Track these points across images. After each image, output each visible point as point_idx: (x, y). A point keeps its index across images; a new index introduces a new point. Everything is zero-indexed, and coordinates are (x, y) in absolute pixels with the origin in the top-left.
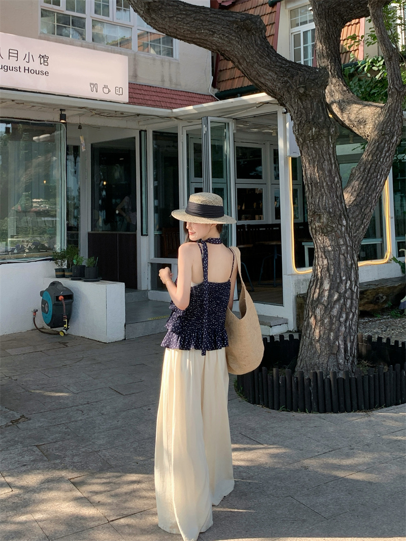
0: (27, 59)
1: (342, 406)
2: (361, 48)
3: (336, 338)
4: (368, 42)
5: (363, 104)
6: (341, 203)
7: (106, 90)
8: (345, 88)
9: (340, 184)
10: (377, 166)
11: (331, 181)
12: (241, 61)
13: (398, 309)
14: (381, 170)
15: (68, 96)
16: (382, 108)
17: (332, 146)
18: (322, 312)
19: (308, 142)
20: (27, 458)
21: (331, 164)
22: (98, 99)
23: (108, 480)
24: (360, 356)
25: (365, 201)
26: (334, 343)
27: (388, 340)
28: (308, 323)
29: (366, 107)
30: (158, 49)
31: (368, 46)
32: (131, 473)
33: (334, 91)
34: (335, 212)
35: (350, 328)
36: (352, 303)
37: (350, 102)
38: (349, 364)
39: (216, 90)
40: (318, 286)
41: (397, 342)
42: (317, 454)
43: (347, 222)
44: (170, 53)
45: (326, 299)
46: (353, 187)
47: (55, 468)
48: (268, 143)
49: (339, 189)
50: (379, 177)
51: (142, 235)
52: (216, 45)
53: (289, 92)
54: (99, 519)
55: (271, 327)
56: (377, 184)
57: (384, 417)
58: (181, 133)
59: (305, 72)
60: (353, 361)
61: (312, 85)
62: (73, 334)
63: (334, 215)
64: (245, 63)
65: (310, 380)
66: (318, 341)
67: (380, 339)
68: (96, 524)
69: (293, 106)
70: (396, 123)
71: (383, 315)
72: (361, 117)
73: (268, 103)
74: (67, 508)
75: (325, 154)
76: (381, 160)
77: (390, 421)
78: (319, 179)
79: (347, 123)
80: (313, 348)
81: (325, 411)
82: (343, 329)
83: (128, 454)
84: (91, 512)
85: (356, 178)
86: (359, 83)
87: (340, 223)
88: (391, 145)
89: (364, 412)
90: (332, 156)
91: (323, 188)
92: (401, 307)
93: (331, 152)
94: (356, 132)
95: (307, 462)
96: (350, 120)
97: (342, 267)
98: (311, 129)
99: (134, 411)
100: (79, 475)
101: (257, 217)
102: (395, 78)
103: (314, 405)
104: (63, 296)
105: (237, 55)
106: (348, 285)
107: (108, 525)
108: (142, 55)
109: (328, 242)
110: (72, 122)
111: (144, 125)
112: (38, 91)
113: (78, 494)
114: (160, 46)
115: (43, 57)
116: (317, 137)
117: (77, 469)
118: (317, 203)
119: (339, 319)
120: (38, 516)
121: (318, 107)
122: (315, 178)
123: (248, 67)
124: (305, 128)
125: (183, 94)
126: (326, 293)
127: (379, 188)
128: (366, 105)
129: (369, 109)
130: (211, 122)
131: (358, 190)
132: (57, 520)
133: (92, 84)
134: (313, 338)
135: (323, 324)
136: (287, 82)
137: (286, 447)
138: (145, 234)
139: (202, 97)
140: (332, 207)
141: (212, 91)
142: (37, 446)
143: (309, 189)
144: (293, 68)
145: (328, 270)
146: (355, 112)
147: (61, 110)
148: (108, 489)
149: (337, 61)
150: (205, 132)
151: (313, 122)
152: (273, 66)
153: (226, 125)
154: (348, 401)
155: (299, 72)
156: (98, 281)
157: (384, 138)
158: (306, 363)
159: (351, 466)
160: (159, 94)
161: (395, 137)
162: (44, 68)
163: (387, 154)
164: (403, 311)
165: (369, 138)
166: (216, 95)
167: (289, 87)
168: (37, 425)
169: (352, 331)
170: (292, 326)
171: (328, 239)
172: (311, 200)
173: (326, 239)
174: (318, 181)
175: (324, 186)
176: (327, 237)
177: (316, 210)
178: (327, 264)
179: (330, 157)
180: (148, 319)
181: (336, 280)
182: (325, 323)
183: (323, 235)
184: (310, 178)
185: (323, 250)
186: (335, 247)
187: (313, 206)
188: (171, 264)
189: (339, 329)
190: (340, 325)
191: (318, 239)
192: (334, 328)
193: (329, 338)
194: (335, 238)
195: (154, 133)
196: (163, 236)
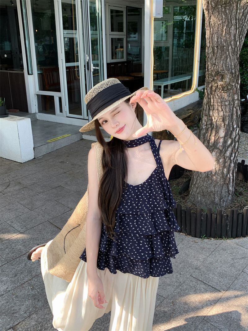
3: (228, 172)
18: (218, 154)
26: (227, 175)
40: (214, 134)
45: (221, 144)
66: (214, 175)
82: (232, 165)
87: (238, 82)
97: (234, 117)
106: (237, 131)
118: (221, 64)
119: (230, 158)
126: (222, 140)
135: (218, 163)
138: (31, 73)
140: (234, 69)
145: (224, 120)
171: (226, 96)
172: (214, 61)
173: (225, 95)
174: (225, 44)
175: (229, 50)
176: (226, 94)
177: (219, 70)
178: (223, 116)
179: (236, 22)
180: (48, 141)
181: (230, 129)
182: (220, 162)
183: (222, 92)
184: (217, 41)
185: (220, 104)
186: (231, 102)
187: (216, 67)
188: (54, 96)
189: (230, 166)
190: (231, 162)
191: (216, 95)
192: (227, 165)
193: (223, 173)
194: (232, 94)
196: (43, 74)
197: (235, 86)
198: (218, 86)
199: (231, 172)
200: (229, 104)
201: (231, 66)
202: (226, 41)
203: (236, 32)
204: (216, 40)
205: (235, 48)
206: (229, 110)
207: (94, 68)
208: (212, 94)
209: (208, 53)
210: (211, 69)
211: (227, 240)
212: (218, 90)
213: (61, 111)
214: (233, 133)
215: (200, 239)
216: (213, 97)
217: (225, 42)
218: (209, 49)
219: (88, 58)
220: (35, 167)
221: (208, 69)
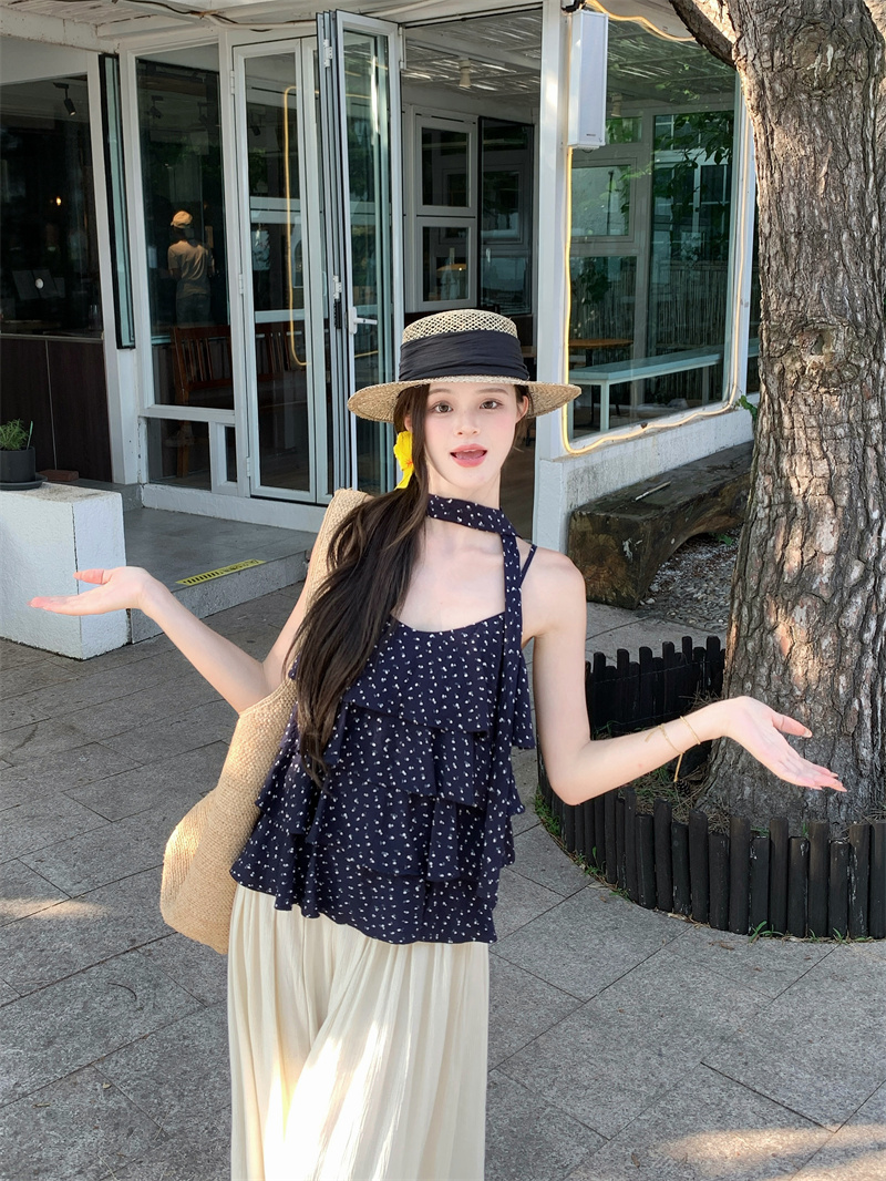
3: (855, 688)
11: (860, 228)
17: (873, 113)
18: (815, 617)
21: (866, 175)
26: (849, 703)
28: (764, 643)
45: (825, 580)
49: (876, 253)
51: (120, 346)
58: (229, 66)
63: (867, 333)
66: (803, 700)
75: (851, 141)
82: (870, 662)
87: (879, 356)
90: (869, 147)
97: (871, 481)
98: (821, 50)
111: (111, 38)
119: (861, 635)
126: (827, 564)
130: (344, 31)
138: (128, 344)
140: (861, 309)
145: (831, 492)
150: (327, 64)
151: (829, 25)
171: (837, 404)
172: (790, 285)
173: (832, 403)
174: (825, 226)
175: (840, 244)
176: (834, 398)
177: (809, 315)
178: (827, 476)
179: (864, 149)
180: (181, 582)
181: (856, 522)
182: (823, 648)
183: (822, 390)
184: (796, 216)
185: (815, 435)
186: (855, 425)
187: (796, 302)
188: (207, 423)
189: (859, 665)
190: (863, 652)
191: (800, 400)
192: (848, 663)
193: (833, 692)
194: (858, 399)
195: (144, 67)
196: (172, 347)
197: (870, 372)
198: (804, 368)
199: (865, 689)
200: (851, 435)
201: (852, 299)
202: (829, 214)
203: (867, 183)
204: (795, 213)
205: (863, 239)
206: (849, 456)
207: (361, 320)
208: (784, 399)
209: (764, 256)
210: (777, 310)
211: (852, 945)
212: (807, 384)
213: (232, 475)
214: (868, 539)
215: (746, 937)
216: (790, 409)
217: (828, 220)
218: (771, 242)
219: (337, 288)
220: (129, 673)
221: (767, 312)
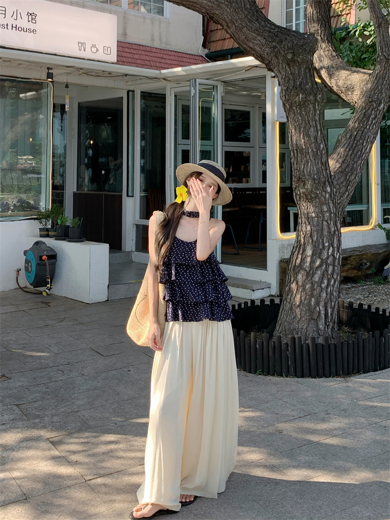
0: (15, 17)
1: (321, 371)
2: (353, 12)
3: (317, 303)
4: (360, 7)
5: (351, 70)
6: (326, 169)
7: (94, 50)
8: (334, 54)
9: (325, 151)
10: (363, 133)
11: (316, 148)
12: (230, 25)
13: (381, 275)
14: (367, 137)
15: (55, 55)
16: (370, 74)
17: (318, 112)
19: (295, 108)
20: (6, 417)
21: (317, 131)
22: (86, 58)
23: (86, 440)
24: (340, 323)
25: (351, 168)
26: (315, 308)
27: (369, 306)
28: (290, 288)
29: (355, 73)
30: (148, 7)
31: (360, 10)
32: (109, 434)
33: (322, 56)
34: (319, 179)
35: (331, 294)
36: (334, 269)
37: (339, 68)
38: (329, 330)
39: (207, 51)
40: (301, 252)
41: (377, 309)
42: (291, 418)
43: (331, 189)
44: (161, 11)
46: (338, 154)
47: (35, 427)
48: (257, 107)
49: (324, 156)
50: (365, 144)
51: (128, 196)
52: (205, 8)
53: (277, 57)
54: (76, 478)
55: (253, 291)
56: (363, 151)
57: (362, 383)
58: (169, 95)
59: (293, 38)
60: (333, 327)
61: (301, 50)
62: (56, 294)
63: (319, 182)
64: (234, 27)
65: (288, 345)
66: (299, 306)
67: (361, 305)
68: (73, 482)
69: (281, 71)
70: (383, 91)
71: (366, 281)
72: (349, 83)
73: (256, 67)
74: (45, 467)
75: (311, 121)
76: (368, 127)
77: (367, 387)
78: (305, 145)
79: (335, 89)
80: (293, 313)
81: (303, 376)
82: (324, 295)
83: (107, 415)
84: (68, 471)
85: (342, 145)
86: (349, 48)
87: (324, 190)
88: (378, 112)
89: (343, 377)
90: (318, 123)
91: (309, 154)
92: (385, 274)
93: (317, 118)
94: (344, 98)
95: (281, 426)
96: (338, 86)
97: (325, 233)
98: (298, 95)
99: (114, 372)
100: (57, 435)
101: (244, 180)
102: (384, 45)
103: (292, 369)
104: (47, 256)
105: (227, 19)
106: (330, 251)
107: (84, 484)
108: (132, 13)
109: (311, 209)
110: (60, 81)
111: (132, 85)
112: (25, 49)
113: (56, 453)
114: (150, 5)
115: (31, 14)
116: (304, 104)
117: (56, 429)
118: (302, 169)
119: (321, 285)
120: (16, 474)
121: (305, 74)
122: (300, 144)
123: (237, 31)
124: (291, 94)
125: (173, 53)
127: (364, 155)
128: (355, 72)
129: (357, 76)
130: (199, 84)
131: (343, 156)
132: (35, 478)
133: (80, 43)
134: (294, 304)
135: (304, 289)
136: (275, 47)
137: (261, 410)
138: (131, 195)
139: (192, 57)
141: (202, 52)
142: (16, 405)
143: (294, 155)
144: (282, 33)
145: (311, 236)
146: (344, 78)
147: (48, 68)
148: (86, 448)
149: (327, 26)
150: (193, 95)
151: (300, 89)
152: (262, 31)
153: (214, 87)
154: (327, 367)
155: (288, 37)
156: (82, 241)
157: (371, 105)
158: (285, 328)
159: (327, 431)
160: (148, 54)
161: (382, 105)
162: (31, 26)
163: (374, 122)
164: (386, 277)
165: (356, 105)
166: (206, 55)
167: (277, 52)
168: (17, 385)
169: (333, 297)
170: (274, 290)
172: (296, 166)
176: (311, 203)
177: (301, 176)
178: (310, 230)
181: (319, 247)
182: (307, 288)
183: (307, 201)
185: (306, 216)
186: (318, 213)
187: (298, 172)
189: (320, 295)
190: (321, 291)
191: (302, 205)
192: (316, 294)
193: (309, 304)
194: (319, 204)
195: (142, 94)
196: (149, 197)
198: (300, 193)
199: (322, 304)
200: (317, 217)
201: (313, 171)
203: (318, 134)
204: (295, 143)
206: (317, 224)
210: (294, 175)
214: (323, 252)
